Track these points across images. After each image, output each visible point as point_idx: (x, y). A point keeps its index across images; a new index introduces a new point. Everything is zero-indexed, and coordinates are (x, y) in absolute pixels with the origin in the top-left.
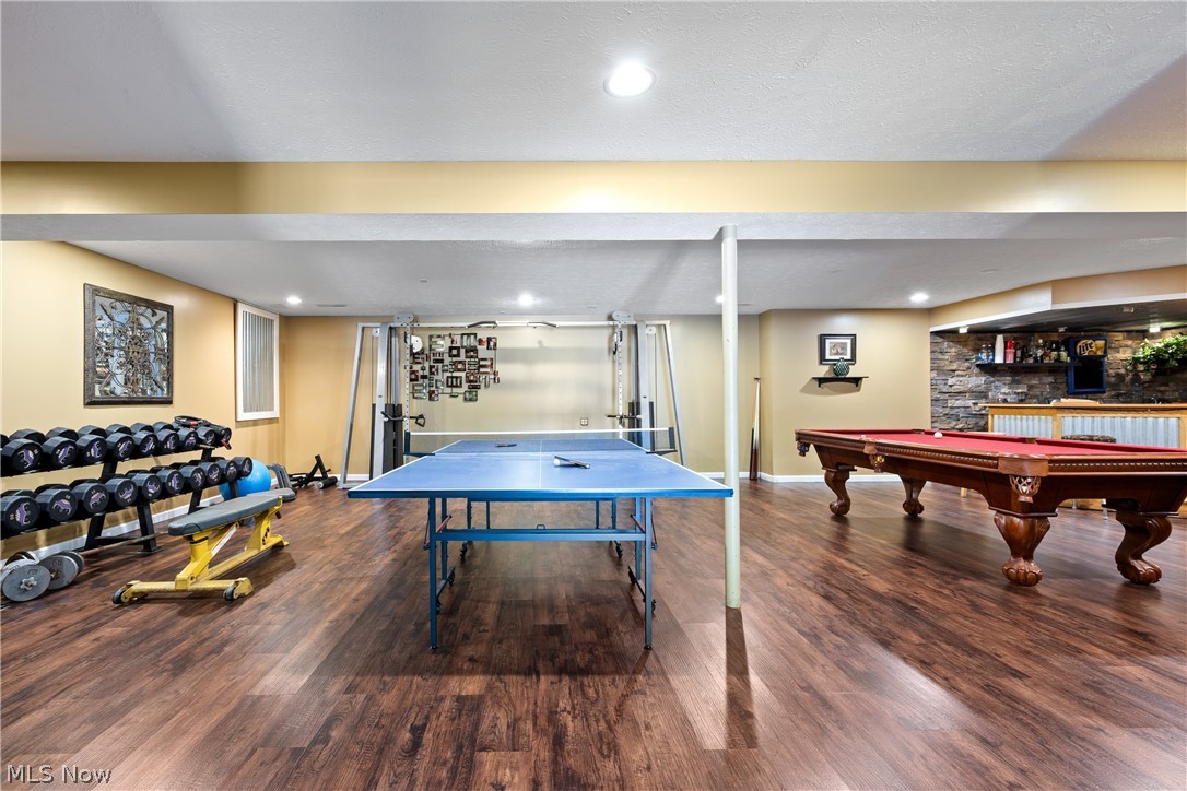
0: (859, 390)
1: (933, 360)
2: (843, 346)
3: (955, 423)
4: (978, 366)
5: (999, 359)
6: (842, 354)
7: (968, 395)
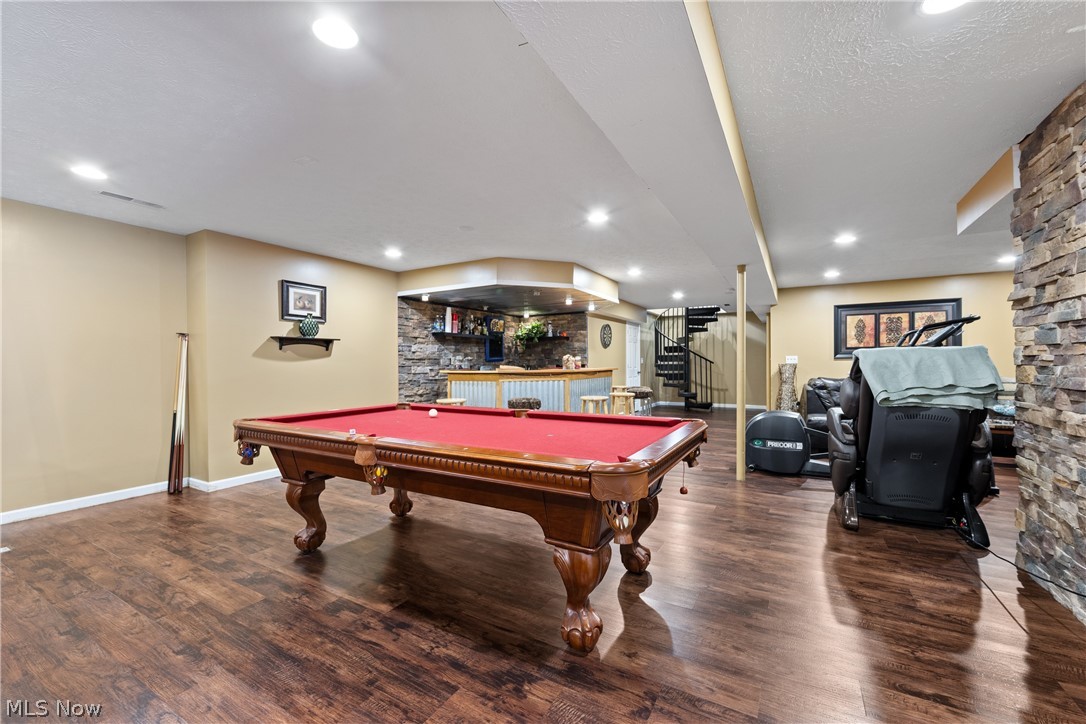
0: (330, 355)
1: (400, 325)
2: (312, 299)
3: (417, 389)
4: (434, 334)
5: (448, 330)
6: (309, 309)
7: (426, 361)
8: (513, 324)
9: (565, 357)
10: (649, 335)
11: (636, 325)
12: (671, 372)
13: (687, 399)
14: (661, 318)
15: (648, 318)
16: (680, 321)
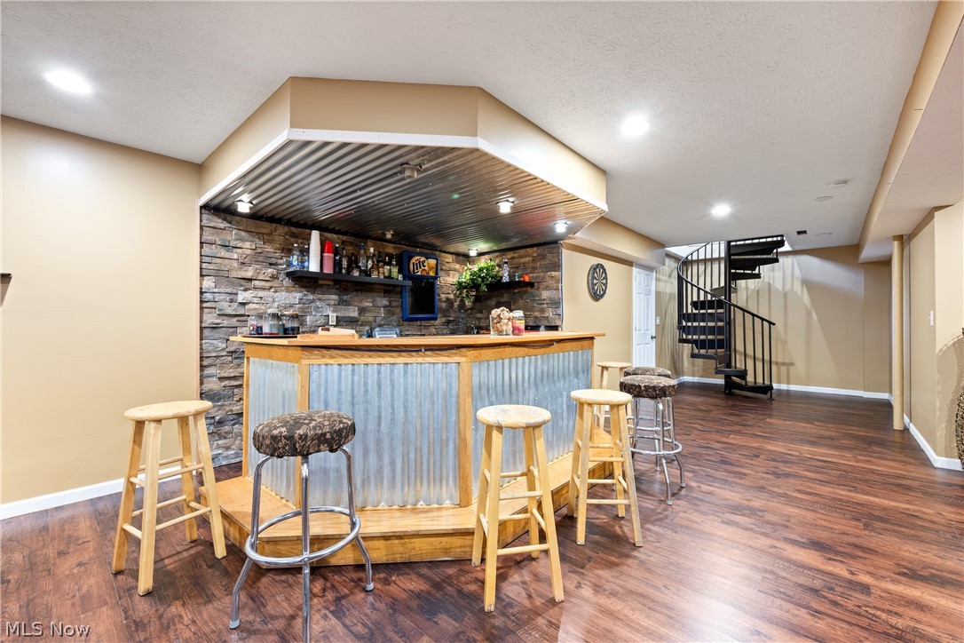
4: (289, 275)
5: (313, 266)
8: (457, 266)
9: (495, 312)
10: (668, 285)
11: (650, 269)
12: (702, 337)
13: (728, 377)
14: (686, 263)
15: (667, 261)
16: (716, 266)
